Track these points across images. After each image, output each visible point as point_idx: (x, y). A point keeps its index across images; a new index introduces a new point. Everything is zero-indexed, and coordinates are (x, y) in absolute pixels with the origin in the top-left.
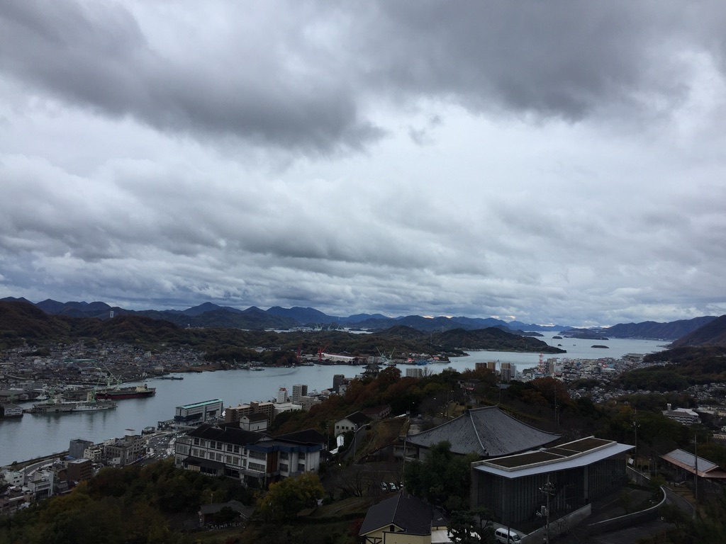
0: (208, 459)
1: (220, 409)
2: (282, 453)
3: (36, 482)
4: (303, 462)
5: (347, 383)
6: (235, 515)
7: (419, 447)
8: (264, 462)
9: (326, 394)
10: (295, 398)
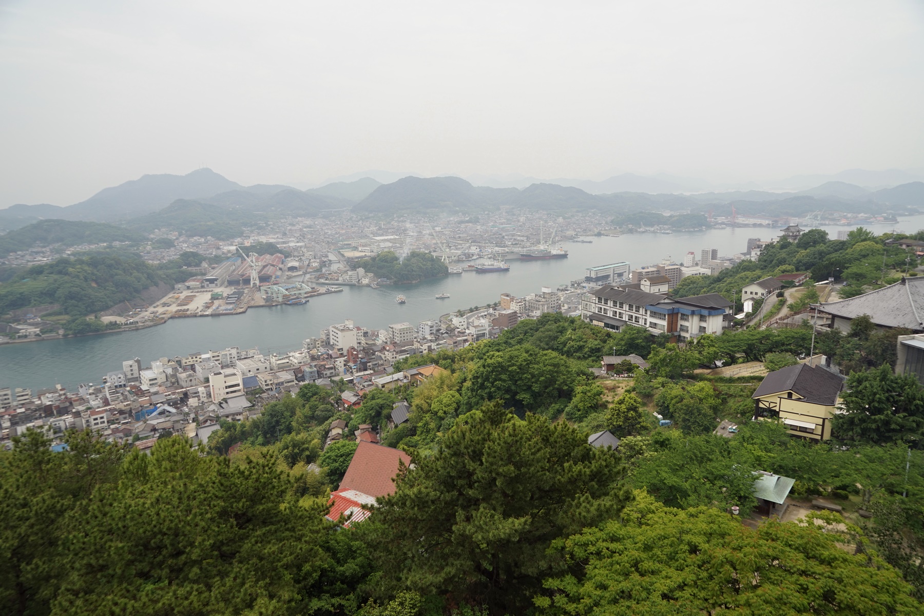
0: (611, 316)
1: (626, 272)
2: (683, 315)
3: (475, 327)
4: (703, 324)
5: (761, 246)
6: (634, 367)
7: (834, 317)
8: (664, 323)
9: (739, 258)
10: (704, 262)
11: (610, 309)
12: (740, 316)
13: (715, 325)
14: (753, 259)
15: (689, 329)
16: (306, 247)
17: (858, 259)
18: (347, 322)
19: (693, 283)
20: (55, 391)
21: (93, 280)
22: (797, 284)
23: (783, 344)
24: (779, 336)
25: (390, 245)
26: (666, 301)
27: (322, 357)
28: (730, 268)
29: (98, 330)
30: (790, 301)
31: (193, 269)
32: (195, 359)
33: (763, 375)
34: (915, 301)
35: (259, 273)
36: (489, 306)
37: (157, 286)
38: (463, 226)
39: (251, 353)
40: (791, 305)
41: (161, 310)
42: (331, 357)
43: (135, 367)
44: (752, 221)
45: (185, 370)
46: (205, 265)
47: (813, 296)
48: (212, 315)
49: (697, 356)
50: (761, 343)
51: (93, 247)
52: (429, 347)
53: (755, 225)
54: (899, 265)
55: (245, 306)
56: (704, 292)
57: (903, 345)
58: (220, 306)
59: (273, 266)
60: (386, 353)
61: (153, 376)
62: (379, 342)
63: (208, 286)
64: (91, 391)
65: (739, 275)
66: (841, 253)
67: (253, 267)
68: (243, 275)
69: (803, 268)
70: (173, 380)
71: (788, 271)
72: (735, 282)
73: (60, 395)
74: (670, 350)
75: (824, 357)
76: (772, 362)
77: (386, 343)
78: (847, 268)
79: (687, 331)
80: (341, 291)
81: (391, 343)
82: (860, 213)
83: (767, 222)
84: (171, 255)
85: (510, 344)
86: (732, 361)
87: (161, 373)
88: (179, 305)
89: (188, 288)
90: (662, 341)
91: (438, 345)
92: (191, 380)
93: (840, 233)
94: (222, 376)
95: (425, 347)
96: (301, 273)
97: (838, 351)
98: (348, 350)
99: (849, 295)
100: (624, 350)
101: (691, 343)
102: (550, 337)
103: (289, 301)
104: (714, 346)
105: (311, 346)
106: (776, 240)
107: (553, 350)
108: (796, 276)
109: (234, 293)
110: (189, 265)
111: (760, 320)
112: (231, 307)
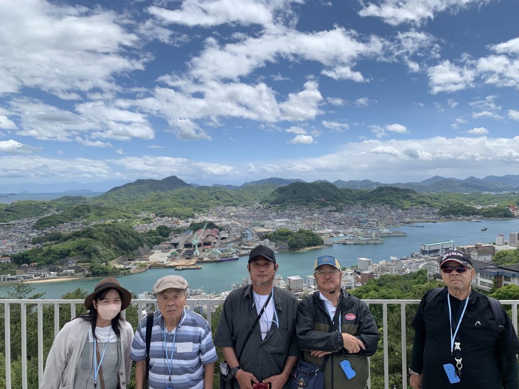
10: (512, 242)
16: (232, 225)
25: (285, 224)
26: (492, 266)
29: (107, 273)
31: (164, 237)
35: (204, 240)
46: (171, 234)
55: (195, 261)
59: (213, 236)
84: (151, 228)
89: (160, 248)
96: (229, 241)
110: (162, 234)
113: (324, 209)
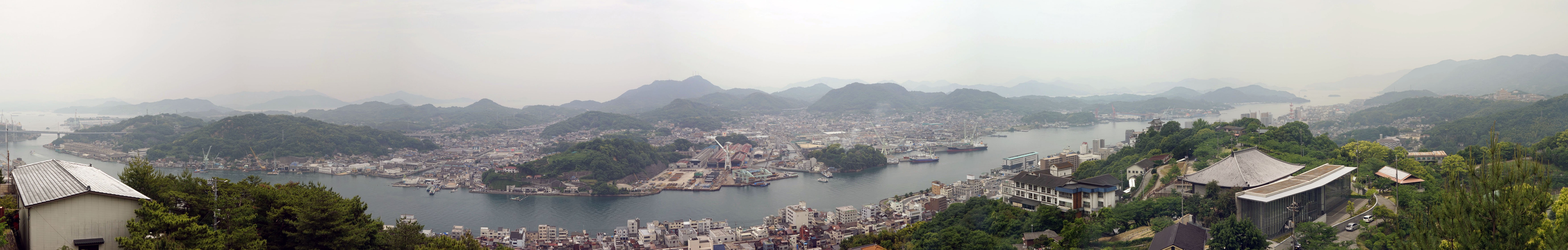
0: (1028, 198)
1: (1036, 160)
2: (1085, 193)
3: (910, 211)
4: (1101, 200)
5: (1135, 136)
6: (1050, 241)
7: (1194, 184)
8: (1071, 201)
9: (1120, 145)
10: (1095, 150)
11: (1026, 192)
12: (1127, 191)
13: (1110, 200)
14: (1131, 146)
15: (1091, 204)
16: (769, 139)
17: (1201, 142)
18: (801, 204)
19: (1089, 166)
20: (582, 235)
21: (615, 156)
22: (1165, 163)
23: (1161, 210)
24: (1158, 203)
25: (839, 139)
26: (1071, 183)
27: (778, 233)
28: (1115, 153)
29: (613, 194)
30: (1161, 176)
31: (682, 153)
32: (678, 225)
33: (1150, 237)
34: (1241, 168)
35: (732, 158)
36: (922, 192)
37: (656, 164)
38: (899, 123)
39: (722, 224)
40: (1163, 179)
41: (657, 182)
42: (786, 234)
43: (636, 226)
44: (1127, 117)
45: (670, 232)
46: (691, 150)
47: (1177, 171)
48: (694, 190)
49: (1100, 226)
50: (1145, 211)
51: (617, 132)
52: (871, 228)
53: (1129, 120)
54: (1227, 144)
55: (720, 185)
56: (1098, 173)
57: (1239, 199)
58: (700, 183)
59: (743, 153)
60: (833, 232)
61: (647, 234)
62: (827, 222)
63: (692, 166)
64: (604, 239)
65: (1122, 159)
66: (1190, 138)
67: (727, 153)
68: (719, 160)
69: (1167, 150)
70: (661, 240)
71: (1156, 154)
72: (1121, 164)
73: (585, 239)
74: (1078, 223)
75: (1191, 216)
76: (1155, 225)
77: (833, 223)
78: (1196, 148)
79: (1089, 207)
80: (796, 177)
81: (837, 224)
82: (1197, 109)
83: (1137, 117)
84: (668, 141)
85: (943, 225)
86: (1126, 228)
87: (653, 233)
88: (671, 180)
89: (678, 167)
90: (1071, 216)
91: (878, 226)
92: (674, 242)
93: (1186, 123)
94: (698, 241)
95: (867, 228)
96: (764, 160)
97: (1200, 210)
98: (801, 229)
99: (1200, 168)
100: (1040, 227)
101: (1094, 215)
102: (978, 218)
103: (754, 183)
104: (1112, 217)
105: (770, 223)
106: (1146, 130)
107: (981, 229)
108: (1164, 157)
109: (712, 174)
110: (680, 149)
111: (1142, 193)
112: (708, 184)
113: (890, 118)
